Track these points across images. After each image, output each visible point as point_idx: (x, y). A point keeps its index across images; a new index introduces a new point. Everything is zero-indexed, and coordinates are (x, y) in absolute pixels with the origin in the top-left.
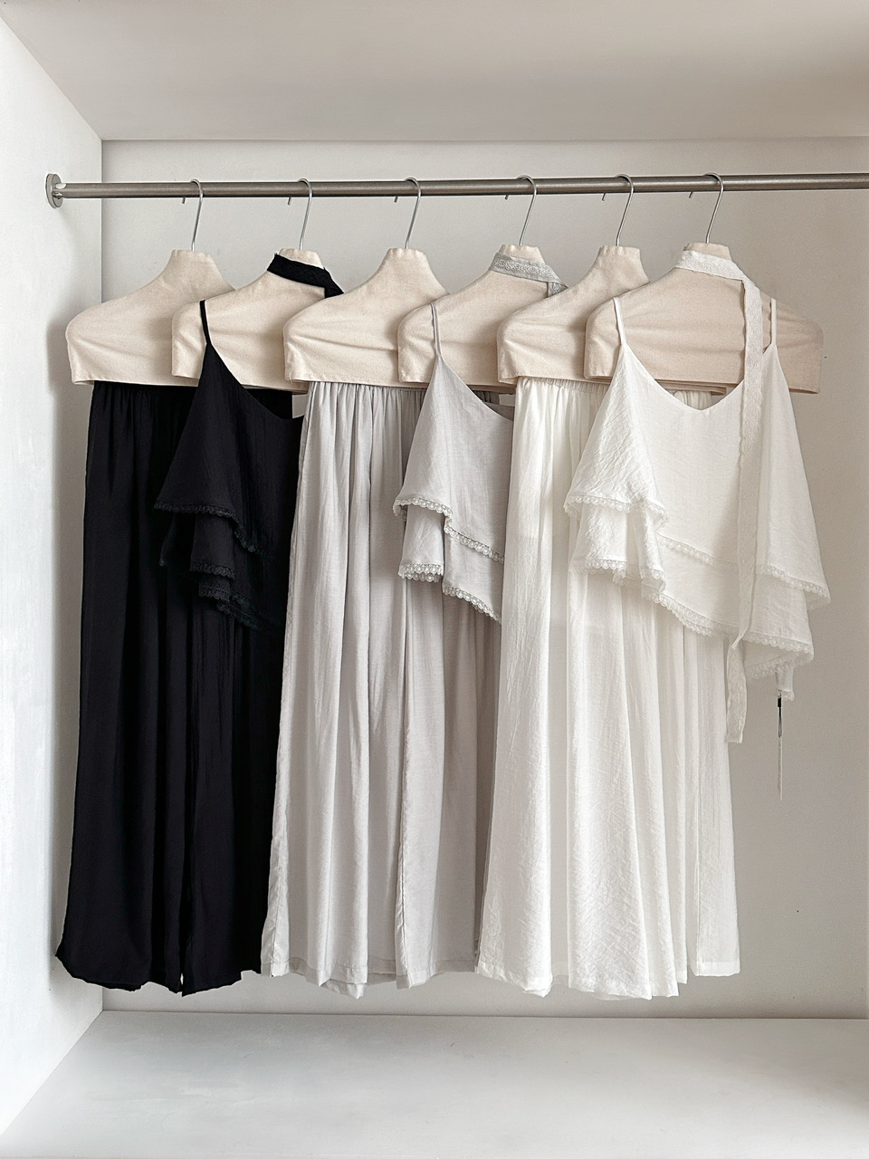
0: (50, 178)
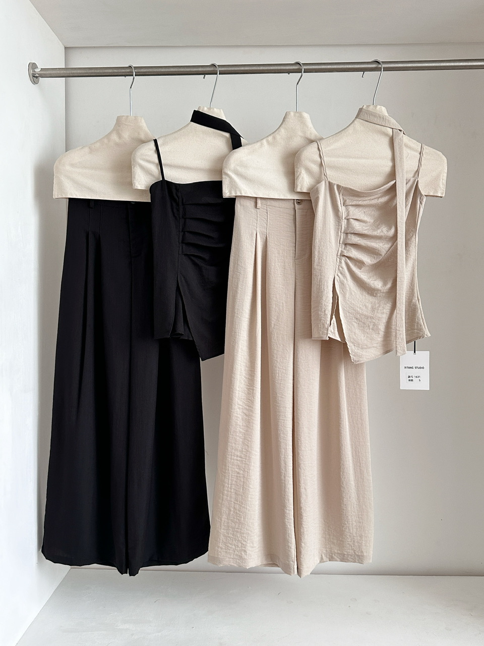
0: (31, 65)
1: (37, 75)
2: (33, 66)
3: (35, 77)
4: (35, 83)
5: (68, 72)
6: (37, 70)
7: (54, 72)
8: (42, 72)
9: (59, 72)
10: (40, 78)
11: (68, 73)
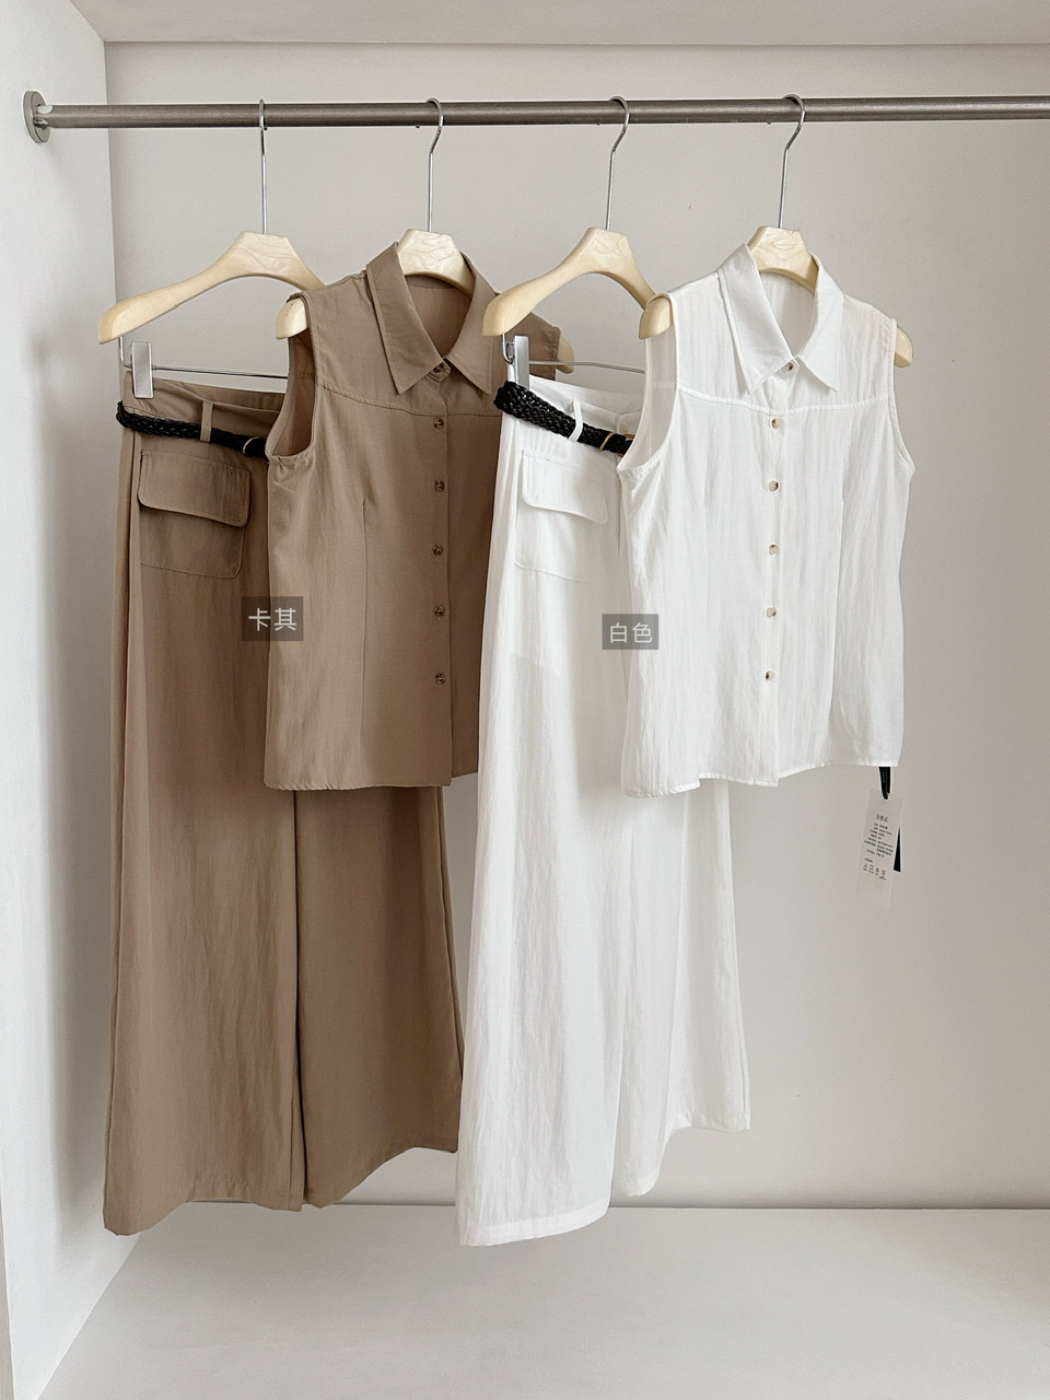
0: (29, 99)
1: (44, 122)
2: (33, 100)
3: (39, 127)
4: (40, 140)
5: (116, 115)
6: (45, 111)
7: (84, 115)
8: (53, 115)
9: (95, 115)
10: (52, 130)
11: (118, 118)
